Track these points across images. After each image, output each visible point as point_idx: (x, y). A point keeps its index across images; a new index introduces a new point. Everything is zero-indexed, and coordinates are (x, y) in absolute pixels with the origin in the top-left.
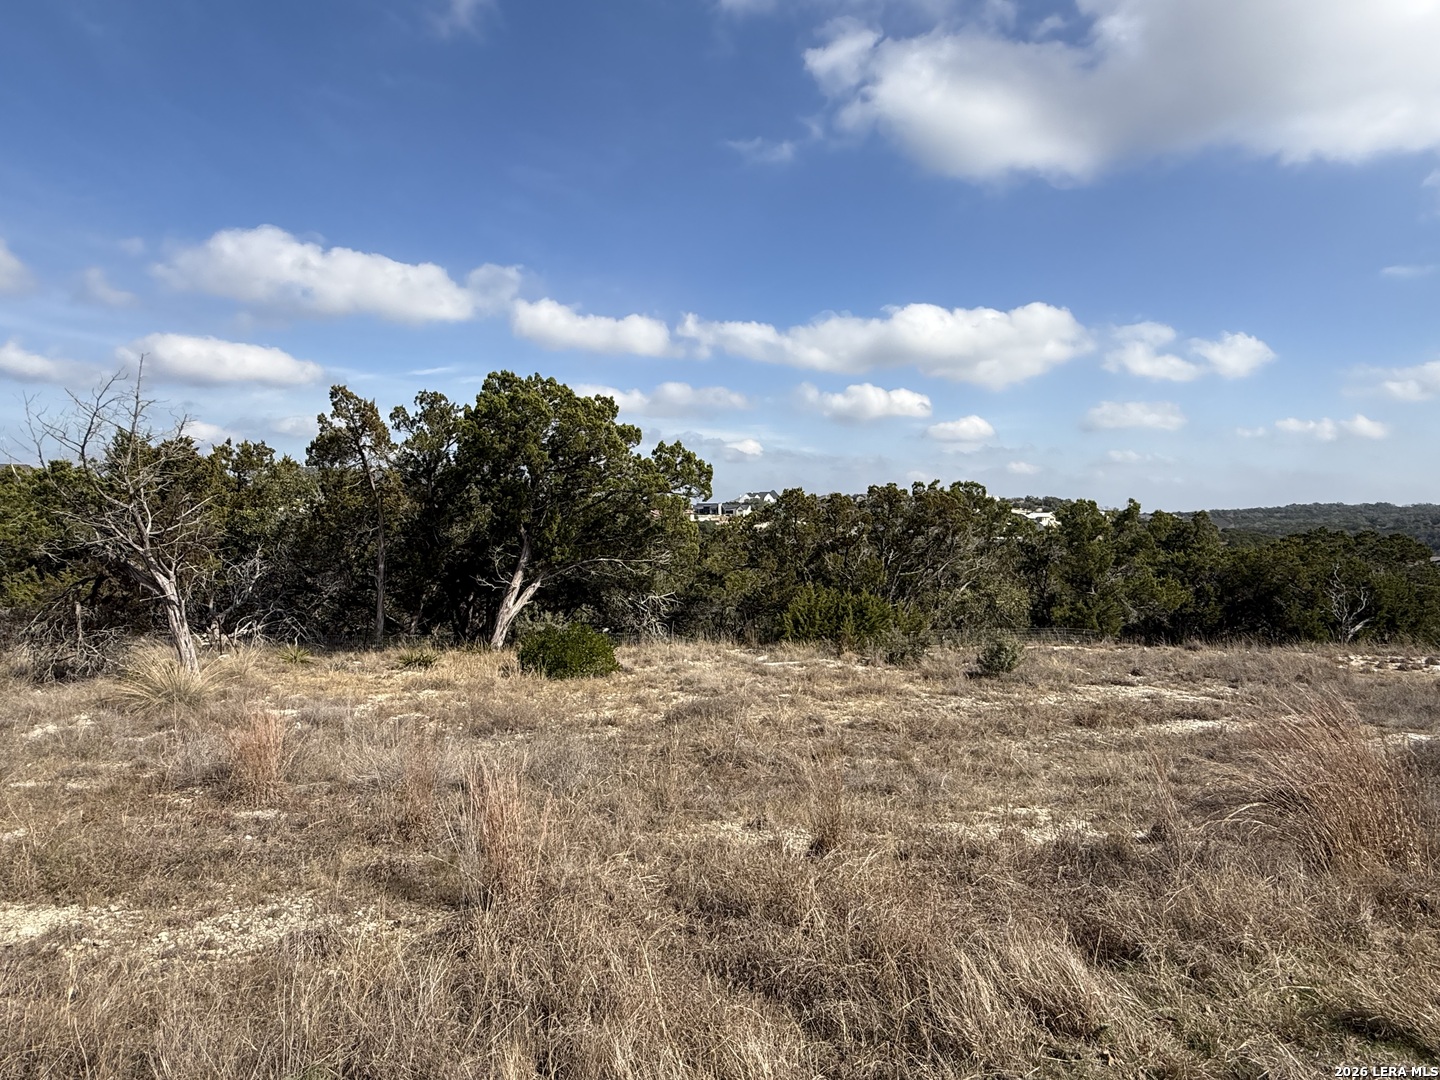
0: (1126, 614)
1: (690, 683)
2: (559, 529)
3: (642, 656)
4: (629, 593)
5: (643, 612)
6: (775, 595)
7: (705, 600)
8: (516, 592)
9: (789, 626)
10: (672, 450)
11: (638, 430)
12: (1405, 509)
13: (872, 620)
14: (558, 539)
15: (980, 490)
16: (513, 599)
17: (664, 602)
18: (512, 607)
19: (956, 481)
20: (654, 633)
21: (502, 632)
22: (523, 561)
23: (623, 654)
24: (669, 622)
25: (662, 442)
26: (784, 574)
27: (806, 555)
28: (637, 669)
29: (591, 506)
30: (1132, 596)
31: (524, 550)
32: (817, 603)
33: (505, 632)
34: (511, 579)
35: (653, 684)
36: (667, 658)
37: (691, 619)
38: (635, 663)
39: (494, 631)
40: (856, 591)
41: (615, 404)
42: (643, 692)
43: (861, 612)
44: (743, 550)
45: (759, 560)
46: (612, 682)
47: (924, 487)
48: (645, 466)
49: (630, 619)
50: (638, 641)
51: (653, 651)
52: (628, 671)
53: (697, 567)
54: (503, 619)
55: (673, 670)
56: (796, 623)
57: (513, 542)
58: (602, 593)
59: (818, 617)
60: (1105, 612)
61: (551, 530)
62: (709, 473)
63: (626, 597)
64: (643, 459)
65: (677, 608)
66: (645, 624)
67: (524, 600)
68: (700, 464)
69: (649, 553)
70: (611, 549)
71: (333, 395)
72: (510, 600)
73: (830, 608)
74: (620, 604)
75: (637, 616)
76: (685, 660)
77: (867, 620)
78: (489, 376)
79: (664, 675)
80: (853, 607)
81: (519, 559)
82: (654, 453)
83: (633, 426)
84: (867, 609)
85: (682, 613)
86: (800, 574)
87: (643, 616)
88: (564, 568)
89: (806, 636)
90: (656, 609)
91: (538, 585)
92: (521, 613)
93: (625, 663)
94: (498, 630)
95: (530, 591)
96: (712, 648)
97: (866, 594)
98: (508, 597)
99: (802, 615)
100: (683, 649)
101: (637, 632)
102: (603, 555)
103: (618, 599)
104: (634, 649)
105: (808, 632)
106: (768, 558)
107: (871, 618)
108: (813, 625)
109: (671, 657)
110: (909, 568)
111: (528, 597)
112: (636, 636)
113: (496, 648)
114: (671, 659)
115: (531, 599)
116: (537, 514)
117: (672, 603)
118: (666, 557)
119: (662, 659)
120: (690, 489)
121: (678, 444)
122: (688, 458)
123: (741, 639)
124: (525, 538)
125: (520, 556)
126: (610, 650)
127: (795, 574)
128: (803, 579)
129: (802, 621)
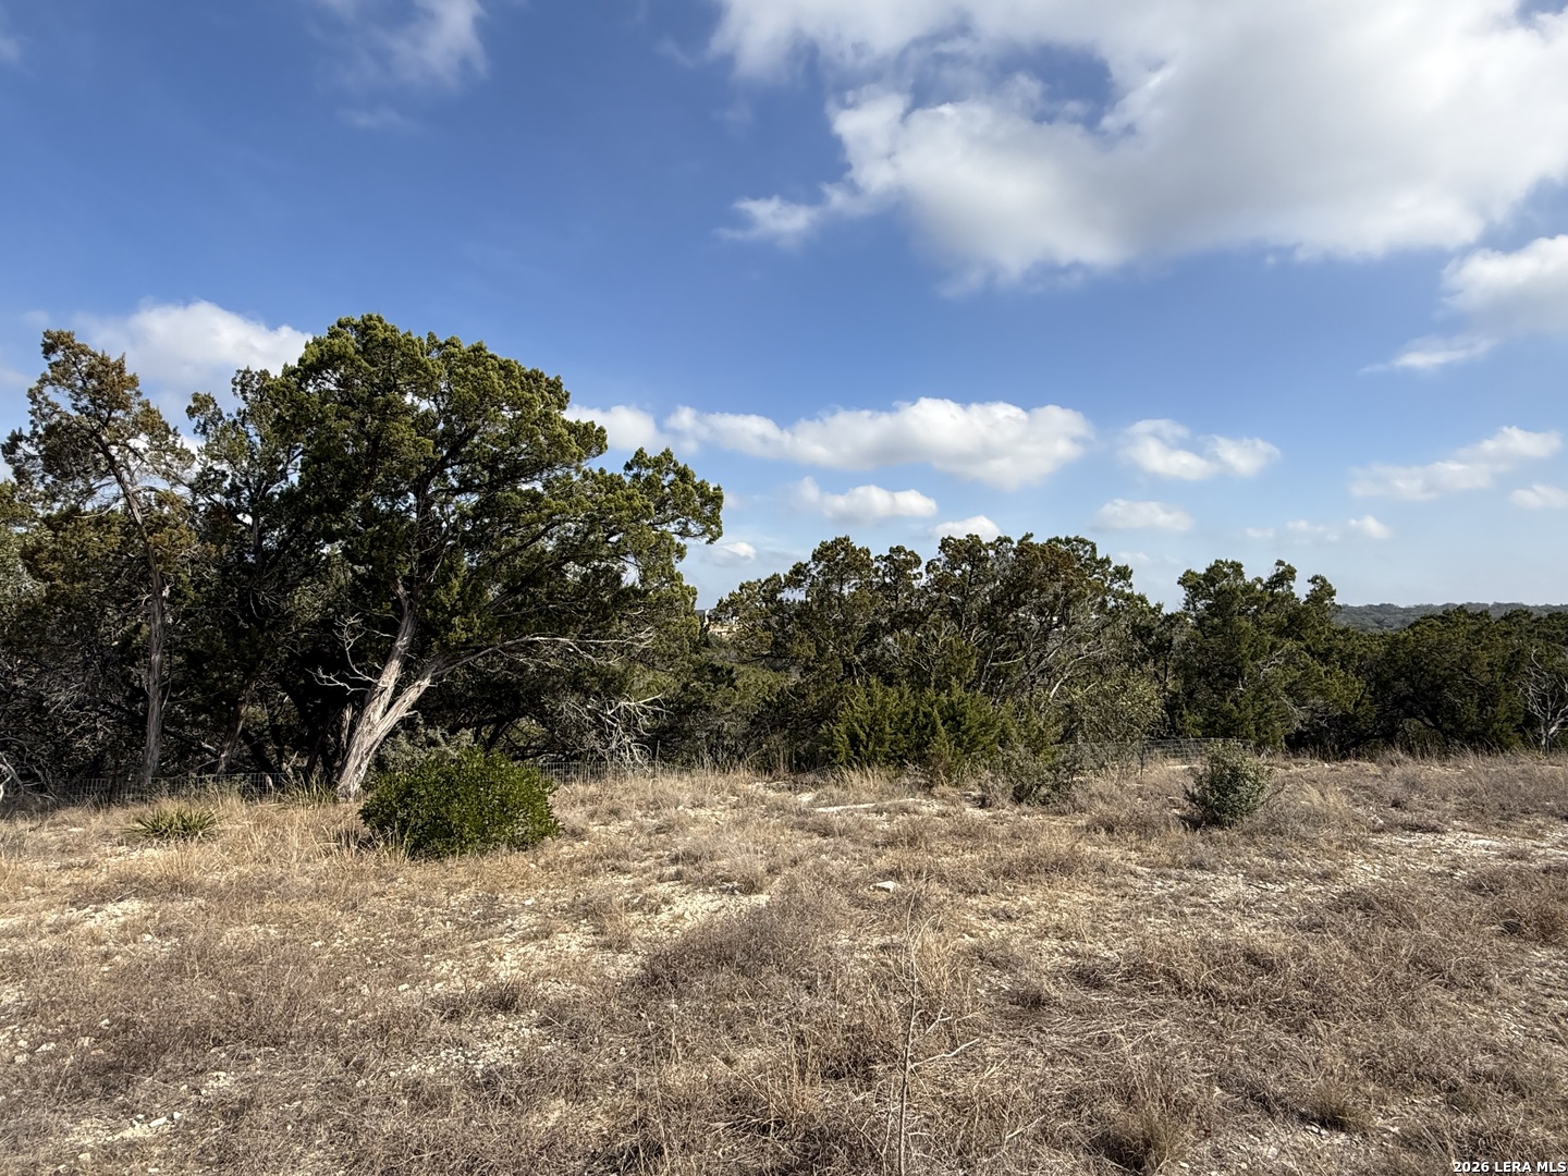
0: (1286, 717)
1: (691, 858)
2: (463, 587)
3: (606, 803)
4: (587, 697)
5: (611, 727)
6: (813, 698)
7: (707, 709)
8: (387, 696)
9: (842, 744)
10: (657, 463)
11: (601, 430)
12: (1407, 611)
13: (973, 731)
14: (460, 603)
15: (1087, 547)
16: (381, 708)
17: (644, 712)
18: (379, 720)
19: (1053, 536)
20: (628, 760)
21: (359, 767)
22: (402, 643)
23: (569, 801)
24: (651, 743)
25: (641, 450)
26: (824, 666)
27: (855, 636)
28: (595, 828)
29: (520, 548)
30: (1290, 690)
31: (404, 624)
32: (883, 708)
33: (364, 766)
34: (378, 674)
35: (623, 863)
36: (648, 803)
37: (683, 738)
38: (592, 816)
39: (344, 764)
40: (943, 685)
41: (564, 388)
42: (600, 884)
43: (954, 719)
44: (765, 630)
45: (789, 645)
46: (542, 861)
47: (1012, 543)
48: (613, 484)
49: (591, 740)
50: (597, 775)
51: (626, 791)
52: (577, 834)
53: (694, 656)
54: (362, 743)
55: (659, 830)
56: (854, 739)
57: (385, 610)
58: (544, 699)
59: (888, 729)
60: (1261, 715)
61: (448, 590)
62: (715, 500)
63: (583, 705)
64: (608, 474)
65: (664, 721)
66: (614, 746)
67: (401, 710)
68: (701, 488)
69: (620, 631)
70: (557, 622)
71: (49, 349)
72: (375, 711)
73: (906, 714)
74: (574, 717)
75: (601, 734)
76: (680, 808)
77: (964, 733)
78: (340, 325)
79: (644, 840)
80: (940, 712)
81: (394, 641)
82: (628, 467)
83: (592, 423)
84: (963, 715)
85: (671, 729)
86: (848, 666)
87: (611, 734)
88: (473, 654)
89: (870, 761)
90: (630, 722)
91: (426, 683)
92: (393, 733)
93: (573, 816)
94: (352, 763)
95: (412, 695)
96: (721, 781)
97: (958, 692)
98: (372, 705)
99: (861, 727)
100: (676, 786)
101: (601, 758)
102: (540, 630)
103: (569, 706)
104: (593, 788)
105: (874, 753)
106: (802, 641)
107: (970, 728)
108: (880, 742)
109: (655, 802)
110: (1006, 655)
111: (408, 704)
112: (596, 766)
113: (347, 795)
114: (655, 805)
115: (414, 707)
116: (428, 561)
117: (656, 714)
118: (647, 637)
119: (640, 807)
120: (686, 524)
121: (667, 455)
122: (684, 475)
123: (766, 767)
124: (406, 604)
125: (396, 635)
126: (542, 797)
127: (841, 665)
128: (851, 673)
129: (863, 736)
